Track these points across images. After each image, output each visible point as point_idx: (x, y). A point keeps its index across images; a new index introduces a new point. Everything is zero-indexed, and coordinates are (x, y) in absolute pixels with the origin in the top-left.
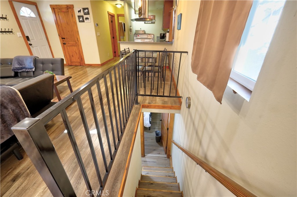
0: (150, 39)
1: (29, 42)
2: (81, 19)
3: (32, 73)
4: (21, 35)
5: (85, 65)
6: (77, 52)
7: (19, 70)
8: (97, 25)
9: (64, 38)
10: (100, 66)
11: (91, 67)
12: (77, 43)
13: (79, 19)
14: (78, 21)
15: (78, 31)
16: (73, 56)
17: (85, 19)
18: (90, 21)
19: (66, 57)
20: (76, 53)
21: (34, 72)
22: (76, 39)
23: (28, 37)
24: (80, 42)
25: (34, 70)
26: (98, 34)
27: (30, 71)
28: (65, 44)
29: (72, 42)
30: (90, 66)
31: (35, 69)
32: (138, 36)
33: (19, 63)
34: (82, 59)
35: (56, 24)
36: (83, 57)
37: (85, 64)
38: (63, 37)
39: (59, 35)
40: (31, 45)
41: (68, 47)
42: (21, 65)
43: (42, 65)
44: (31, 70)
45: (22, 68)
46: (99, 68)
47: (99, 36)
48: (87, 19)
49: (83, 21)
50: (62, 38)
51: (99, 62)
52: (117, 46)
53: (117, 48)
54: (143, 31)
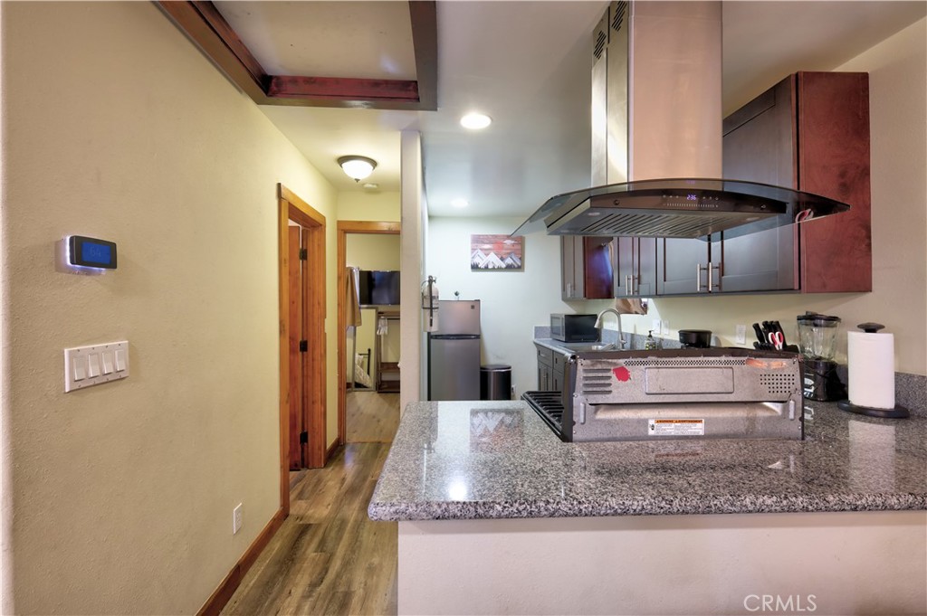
52: (318, 395)
53: (318, 406)
54: (473, 307)
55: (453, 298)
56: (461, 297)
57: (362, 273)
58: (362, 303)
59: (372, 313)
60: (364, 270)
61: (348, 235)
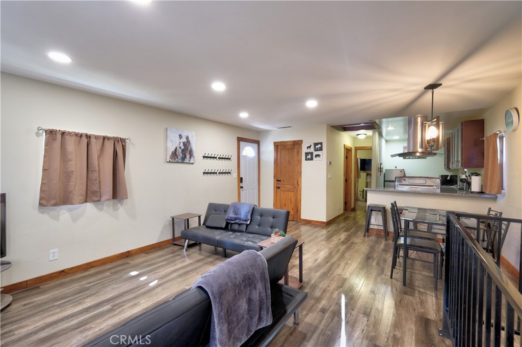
0: (432, 186)
1: (241, 185)
2: (309, 157)
3: (245, 226)
4: (237, 177)
5: (300, 221)
6: (293, 200)
7: (232, 220)
8: (330, 163)
9: (280, 181)
10: (325, 225)
11: (310, 224)
12: (296, 188)
13: (306, 156)
14: (305, 159)
15: (301, 172)
16: (285, 205)
17: (314, 156)
18: (321, 159)
19: (275, 206)
20: (291, 202)
21: (247, 225)
22: (296, 182)
23: (241, 179)
24: (300, 186)
25: (248, 222)
26: (329, 177)
27: (243, 224)
28: (279, 188)
29: (289, 186)
30: (308, 222)
31: (250, 222)
32: (405, 180)
33: (235, 211)
34: (297, 211)
35: (274, 162)
36: (299, 209)
37: (300, 219)
38: (279, 179)
39: (274, 177)
40: (242, 187)
41: (282, 193)
42: (236, 214)
43: (259, 217)
44: (245, 223)
45: (236, 219)
46: (323, 228)
47: (330, 178)
48: (318, 156)
49: (312, 159)
50: (277, 181)
51: (324, 219)
52: (350, 194)
53: (349, 196)
54: (401, 172)
55: (394, 168)
56: (398, 168)
57: (361, 160)
58: (361, 170)
59: (365, 174)
60: (362, 158)
61: (358, 151)
